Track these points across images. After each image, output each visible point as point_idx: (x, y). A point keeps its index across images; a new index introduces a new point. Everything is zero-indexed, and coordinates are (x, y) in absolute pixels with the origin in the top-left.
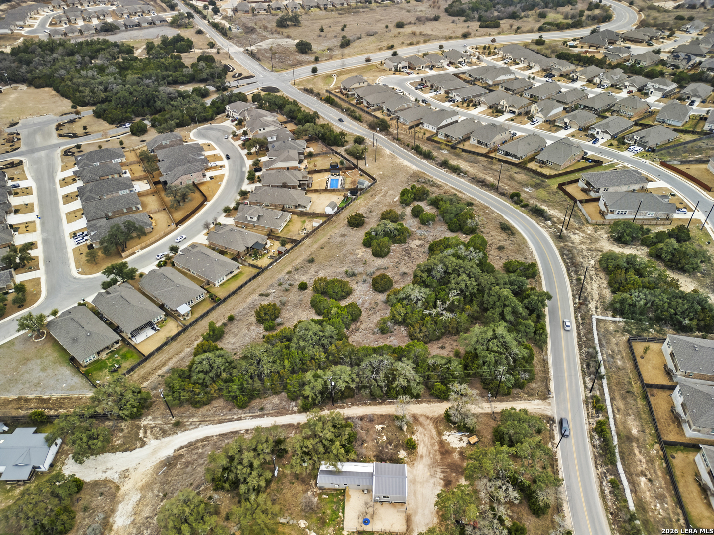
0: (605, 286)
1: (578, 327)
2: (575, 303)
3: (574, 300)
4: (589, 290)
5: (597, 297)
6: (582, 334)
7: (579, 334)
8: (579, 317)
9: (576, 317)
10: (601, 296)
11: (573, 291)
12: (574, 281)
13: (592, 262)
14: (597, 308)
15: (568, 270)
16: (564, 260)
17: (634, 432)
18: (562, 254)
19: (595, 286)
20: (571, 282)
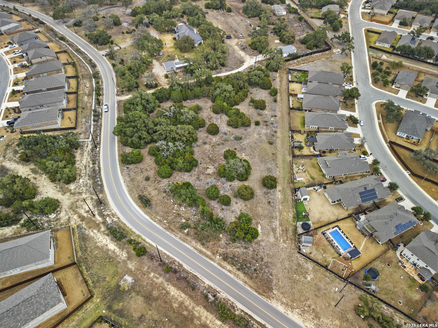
0: (78, 163)
1: (100, 134)
2: (100, 148)
3: (100, 150)
4: (89, 158)
5: (86, 154)
6: (99, 131)
7: (100, 131)
8: (98, 139)
9: (100, 140)
10: (82, 154)
11: (99, 156)
12: (97, 163)
13: (81, 181)
14: (87, 146)
15: (100, 172)
16: (101, 181)
17: (86, 97)
18: (102, 186)
19: (84, 162)
20: (99, 163)
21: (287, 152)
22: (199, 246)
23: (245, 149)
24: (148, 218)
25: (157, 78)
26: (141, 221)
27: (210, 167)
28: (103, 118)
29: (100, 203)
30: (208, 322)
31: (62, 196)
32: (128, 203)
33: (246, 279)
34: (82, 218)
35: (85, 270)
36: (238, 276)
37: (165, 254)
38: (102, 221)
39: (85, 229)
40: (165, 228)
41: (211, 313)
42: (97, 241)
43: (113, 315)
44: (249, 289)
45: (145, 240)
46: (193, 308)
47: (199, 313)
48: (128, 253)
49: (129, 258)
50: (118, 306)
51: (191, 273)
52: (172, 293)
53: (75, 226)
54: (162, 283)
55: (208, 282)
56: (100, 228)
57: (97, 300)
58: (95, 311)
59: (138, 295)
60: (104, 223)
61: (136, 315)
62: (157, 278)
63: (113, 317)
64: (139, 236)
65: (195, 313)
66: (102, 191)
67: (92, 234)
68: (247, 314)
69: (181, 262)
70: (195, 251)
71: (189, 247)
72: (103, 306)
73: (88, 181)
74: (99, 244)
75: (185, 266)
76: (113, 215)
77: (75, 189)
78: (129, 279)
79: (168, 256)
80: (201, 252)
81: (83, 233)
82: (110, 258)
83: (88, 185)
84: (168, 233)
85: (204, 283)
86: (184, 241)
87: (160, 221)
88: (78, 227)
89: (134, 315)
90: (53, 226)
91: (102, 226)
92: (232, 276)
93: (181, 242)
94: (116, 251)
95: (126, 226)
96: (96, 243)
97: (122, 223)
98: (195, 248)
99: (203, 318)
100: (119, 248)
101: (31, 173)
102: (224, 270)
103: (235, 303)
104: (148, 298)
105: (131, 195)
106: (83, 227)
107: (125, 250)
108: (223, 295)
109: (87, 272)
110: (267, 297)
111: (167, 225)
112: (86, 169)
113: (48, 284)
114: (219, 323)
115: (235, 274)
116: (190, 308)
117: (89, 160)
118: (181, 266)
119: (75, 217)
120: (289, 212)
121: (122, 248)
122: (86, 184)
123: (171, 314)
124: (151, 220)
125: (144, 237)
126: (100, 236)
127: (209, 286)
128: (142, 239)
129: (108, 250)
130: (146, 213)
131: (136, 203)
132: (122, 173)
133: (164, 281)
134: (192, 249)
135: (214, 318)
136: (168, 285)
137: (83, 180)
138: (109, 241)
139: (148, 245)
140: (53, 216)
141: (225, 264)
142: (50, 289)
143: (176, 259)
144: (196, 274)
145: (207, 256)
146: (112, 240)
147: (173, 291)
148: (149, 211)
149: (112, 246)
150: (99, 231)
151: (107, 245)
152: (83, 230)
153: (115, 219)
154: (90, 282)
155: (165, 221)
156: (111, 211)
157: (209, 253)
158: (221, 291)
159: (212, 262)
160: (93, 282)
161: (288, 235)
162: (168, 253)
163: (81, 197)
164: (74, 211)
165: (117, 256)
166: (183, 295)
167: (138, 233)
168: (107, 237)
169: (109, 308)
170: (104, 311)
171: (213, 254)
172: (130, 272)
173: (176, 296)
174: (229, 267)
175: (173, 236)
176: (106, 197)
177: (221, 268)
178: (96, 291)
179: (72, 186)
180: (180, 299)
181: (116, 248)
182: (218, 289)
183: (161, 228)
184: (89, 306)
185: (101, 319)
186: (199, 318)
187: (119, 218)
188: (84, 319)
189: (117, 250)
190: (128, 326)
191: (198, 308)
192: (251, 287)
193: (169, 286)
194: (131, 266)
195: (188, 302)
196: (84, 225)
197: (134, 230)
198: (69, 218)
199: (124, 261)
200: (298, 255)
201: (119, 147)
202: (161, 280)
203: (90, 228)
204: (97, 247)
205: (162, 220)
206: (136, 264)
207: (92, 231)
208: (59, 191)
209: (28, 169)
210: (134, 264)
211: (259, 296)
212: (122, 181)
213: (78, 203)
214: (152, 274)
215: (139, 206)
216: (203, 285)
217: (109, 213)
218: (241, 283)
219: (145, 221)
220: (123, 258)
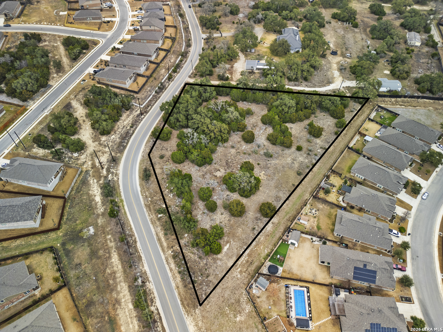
0: (121, 121)
1: (153, 105)
2: (145, 116)
3: (144, 118)
4: (132, 121)
5: (131, 117)
6: (154, 102)
7: (155, 102)
8: (149, 108)
9: (150, 110)
10: (128, 116)
11: (140, 123)
12: (134, 127)
13: (113, 136)
14: (137, 111)
15: (131, 135)
16: (127, 144)
17: (164, 70)
18: (125, 147)
19: (125, 123)
20: (136, 128)
21: (310, 190)
22: (161, 235)
23: (268, 168)
24: (139, 189)
25: (234, 72)
26: (133, 189)
27: (221, 170)
28: (165, 93)
29: (114, 161)
30: (123, 300)
31: (92, 143)
32: (134, 170)
33: (180, 285)
34: (93, 166)
35: (68, 207)
36: (174, 278)
37: (131, 226)
38: (105, 175)
39: (90, 176)
40: (145, 205)
41: (131, 295)
42: (92, 189)
43: (62, 252)
44: (177, 294)
45: (123, 206)
46: (120, 282)
47: (121, 289)
48: (105, 209)
49: (103, 214)
50: (70, 247)
51: (139, 252)
52: (113, 260)
53: (84, 170)
54: (112, 247)
55: (146, 268)
56: (100, 180)
57: (60, 233)
58: (54, 241)
59: (89, 246)
60: (106, 177)
61: (76, 261)
62: (111, 242)
63: (61, 253)
64: (122, 201)
65: (119, 286)
66: (122, 152)
67: (91, 181)
68: (159, 314)
69: (137, 239)
70: (155, 237)
71: (153, 230)
72: (61, 241)
73: (118, 139)
74: (91, 192)
75: (139, 245)
76: (117, 175)
77: (104, 141)
78: (92, 230)
79: (131, 229)
80: (159, 239)
81: (86, 178)
82: (90, 207)
83: (116, 142)
84: (145, 210)
85: (143, 267)
86: (152, 223)
87: (146, 197)
88: (86, 171)
89: (75, 260)
90: (71, 162)
91: (102, 179)
92: (170, 274)
93: (150, 223)
94: (98, 204)
95: (119, 188)
96: (90, 190)
97: (118, 184)
98: (157, 234)
99: (121, 295)
100: (102, 203)
101: (84, 116)
102: (166, 266)
103: (157, 299)
104: (93, 254)
105: (140, 164)
106: (89, 174)
107: (105, 207)
108: (151, 286)
109: (69, 208)
110: (187, 312)
111: (150, 203)
112: (123, 129)
113: (33, 203)
114: (131, 306)
115: (174, 274)
116: (118, 280)
117: (130, 122)
118: (135, 242)
119: (90, 163)
120: (268, 247)
121: (103, 204)
122: (115, 141)
123: (100, 275)
124: (140, 193)
125: (125, 203)
126: (96, 186)
127: (145, 272)
128: (123, 204)
129: (93, 200)
130: (141, 185)
131: (140, 173)
132: (146, 143)
133: (114, 247)
134: (154, 233)
135: (130, 301)
136: (115, 251)
137: (114, 137)
138: (99, 193)
139: (123, 211)
140: (76, 155)
141: (171, 261)
142: (31, 207)
143: (136, 234)
144: (142, 255)
145: (162, 246)
146: (101, 194)
147: (115, 259)
148: (144, 184)
149: (98, 199)
150: (98, 182)
151: (95, 196)
152: (88, 176)
153: (115, 179)
154: (65, 218)
155: (150, 199)
156: (117, 171)
157: (165, 244)
158: (152, 281)
159: (162, 254)
160: (67, 219)
161: (250, 269)
162: (133, 226)
163: (104, 149)
164: (92, 158)
165: (96, 208)
166: (120, 267)
167: (123, 197)
168: (99, 190)
169: (63, 244)
170: (59, 245)
171: (168, 247)
172: (96, 226)
173: (114, 264)
174: (173, 266)
175: (147, 214)
176: (121, 158)
177: (165, 263)
178: (64, 227)
179: (104, 138)
180: (115, 269)
181: (100, 201)
182: (151, 279)
183: (143, 203)
184: (53, 235)
185: (52, 249)
186: (118, 293)
187: (118, 179)
188: (43, 242)
189: (100, 203)
190: (66, 265)
191: (123, 284)
192: (179, 294)
193: (115, 253)
194: (100, 221)
195: (120, 275)
196: (91, 173)
197: (122, 194)
198: (86, 161)
199: (98, 215)
200: (244, 292)
201: (159, 121)
202: (112, 244)
203: (94, 176)
204: (88, 194)
205: (148, 196)
206: (104, 221)
207: (93, 179)
208: (92, 138)
209: (84, 112)
210: (103, 221)
211: (180, 305)
212: (142, 150)
213: (99, 153)
214: (110, 236)
215: (140, 177)
216: (141, 268)
217: (114, 172)
218: (174, 285)
219: (135, 191)
220: (99, 212)
